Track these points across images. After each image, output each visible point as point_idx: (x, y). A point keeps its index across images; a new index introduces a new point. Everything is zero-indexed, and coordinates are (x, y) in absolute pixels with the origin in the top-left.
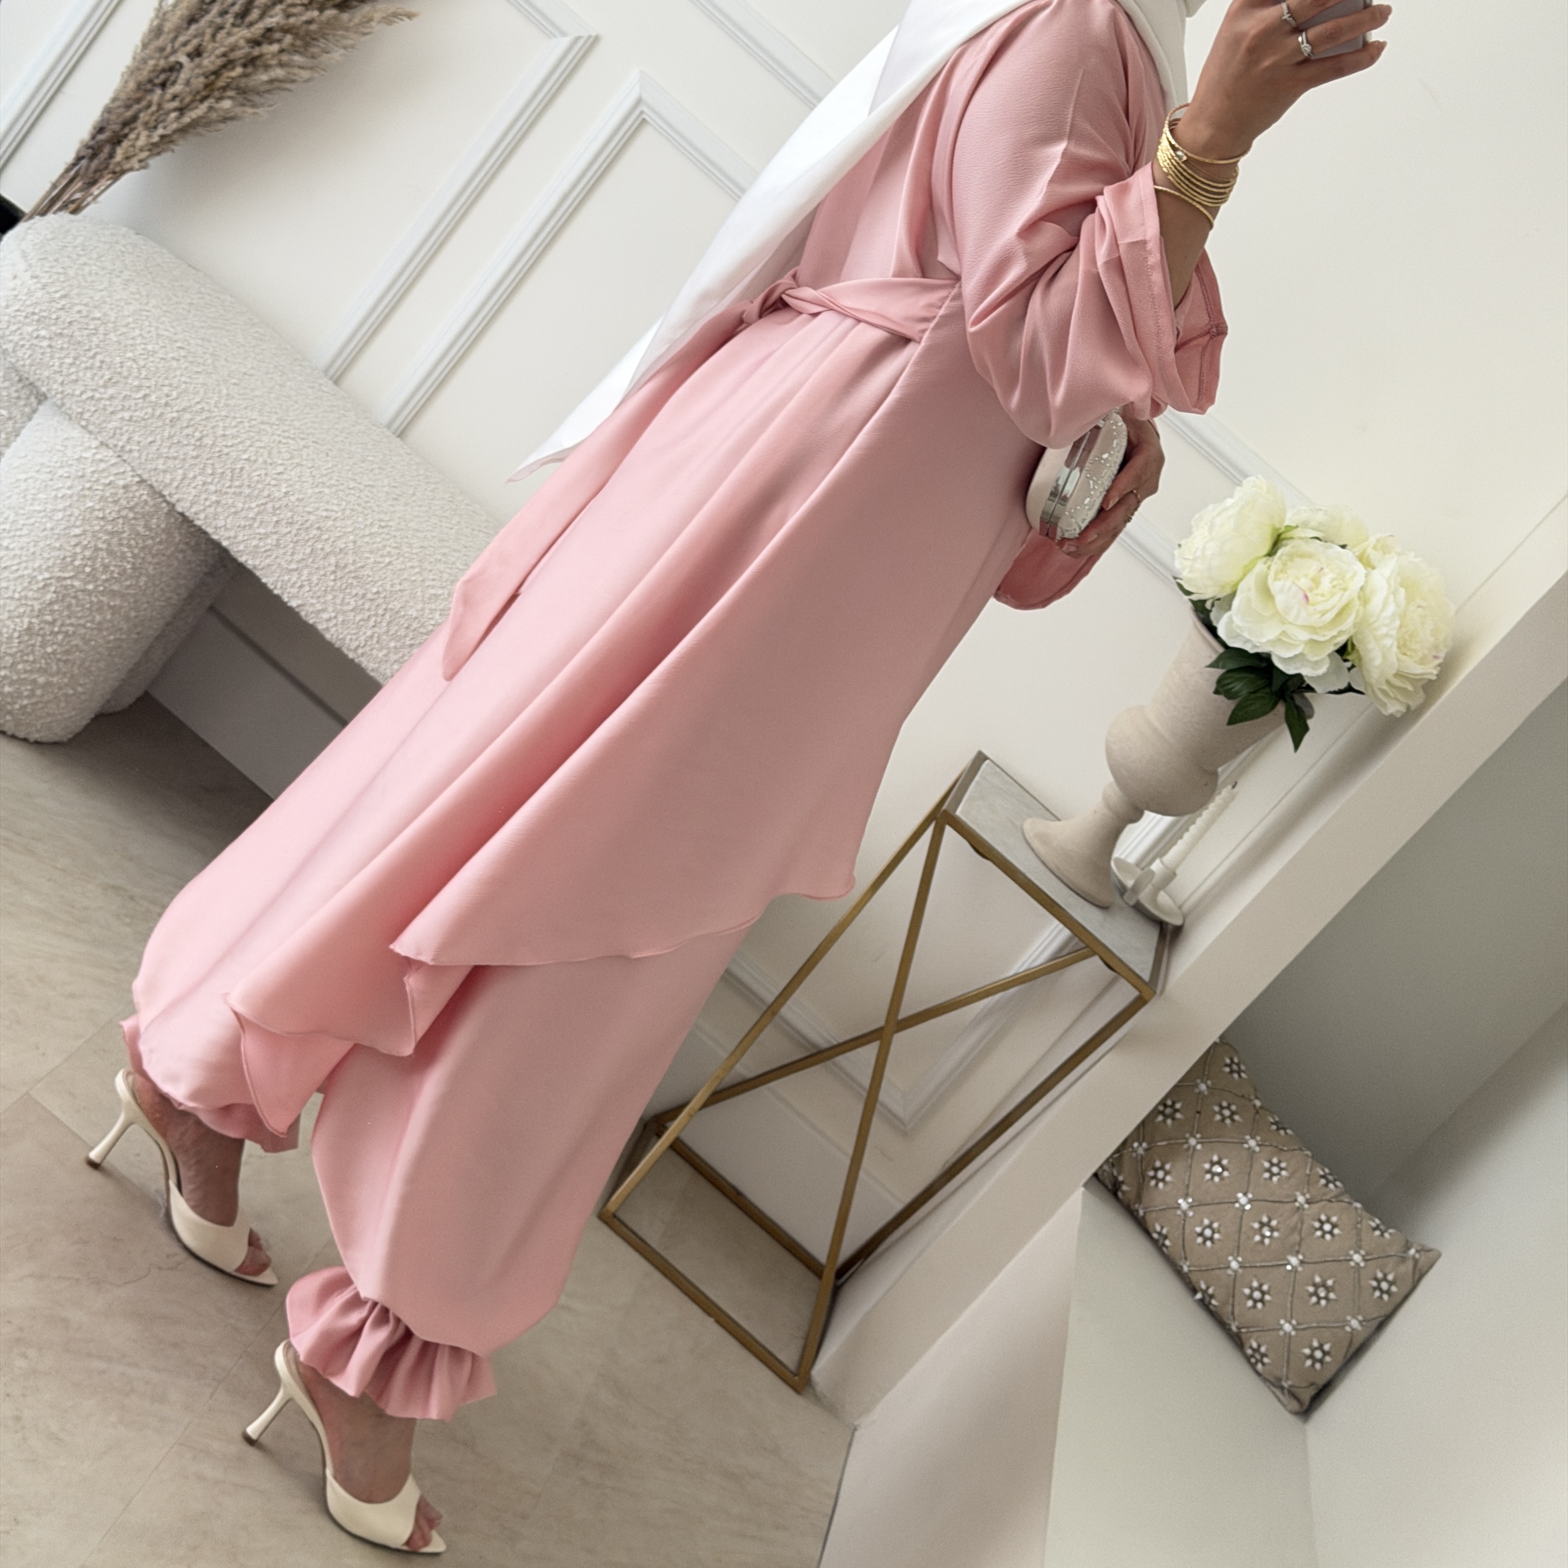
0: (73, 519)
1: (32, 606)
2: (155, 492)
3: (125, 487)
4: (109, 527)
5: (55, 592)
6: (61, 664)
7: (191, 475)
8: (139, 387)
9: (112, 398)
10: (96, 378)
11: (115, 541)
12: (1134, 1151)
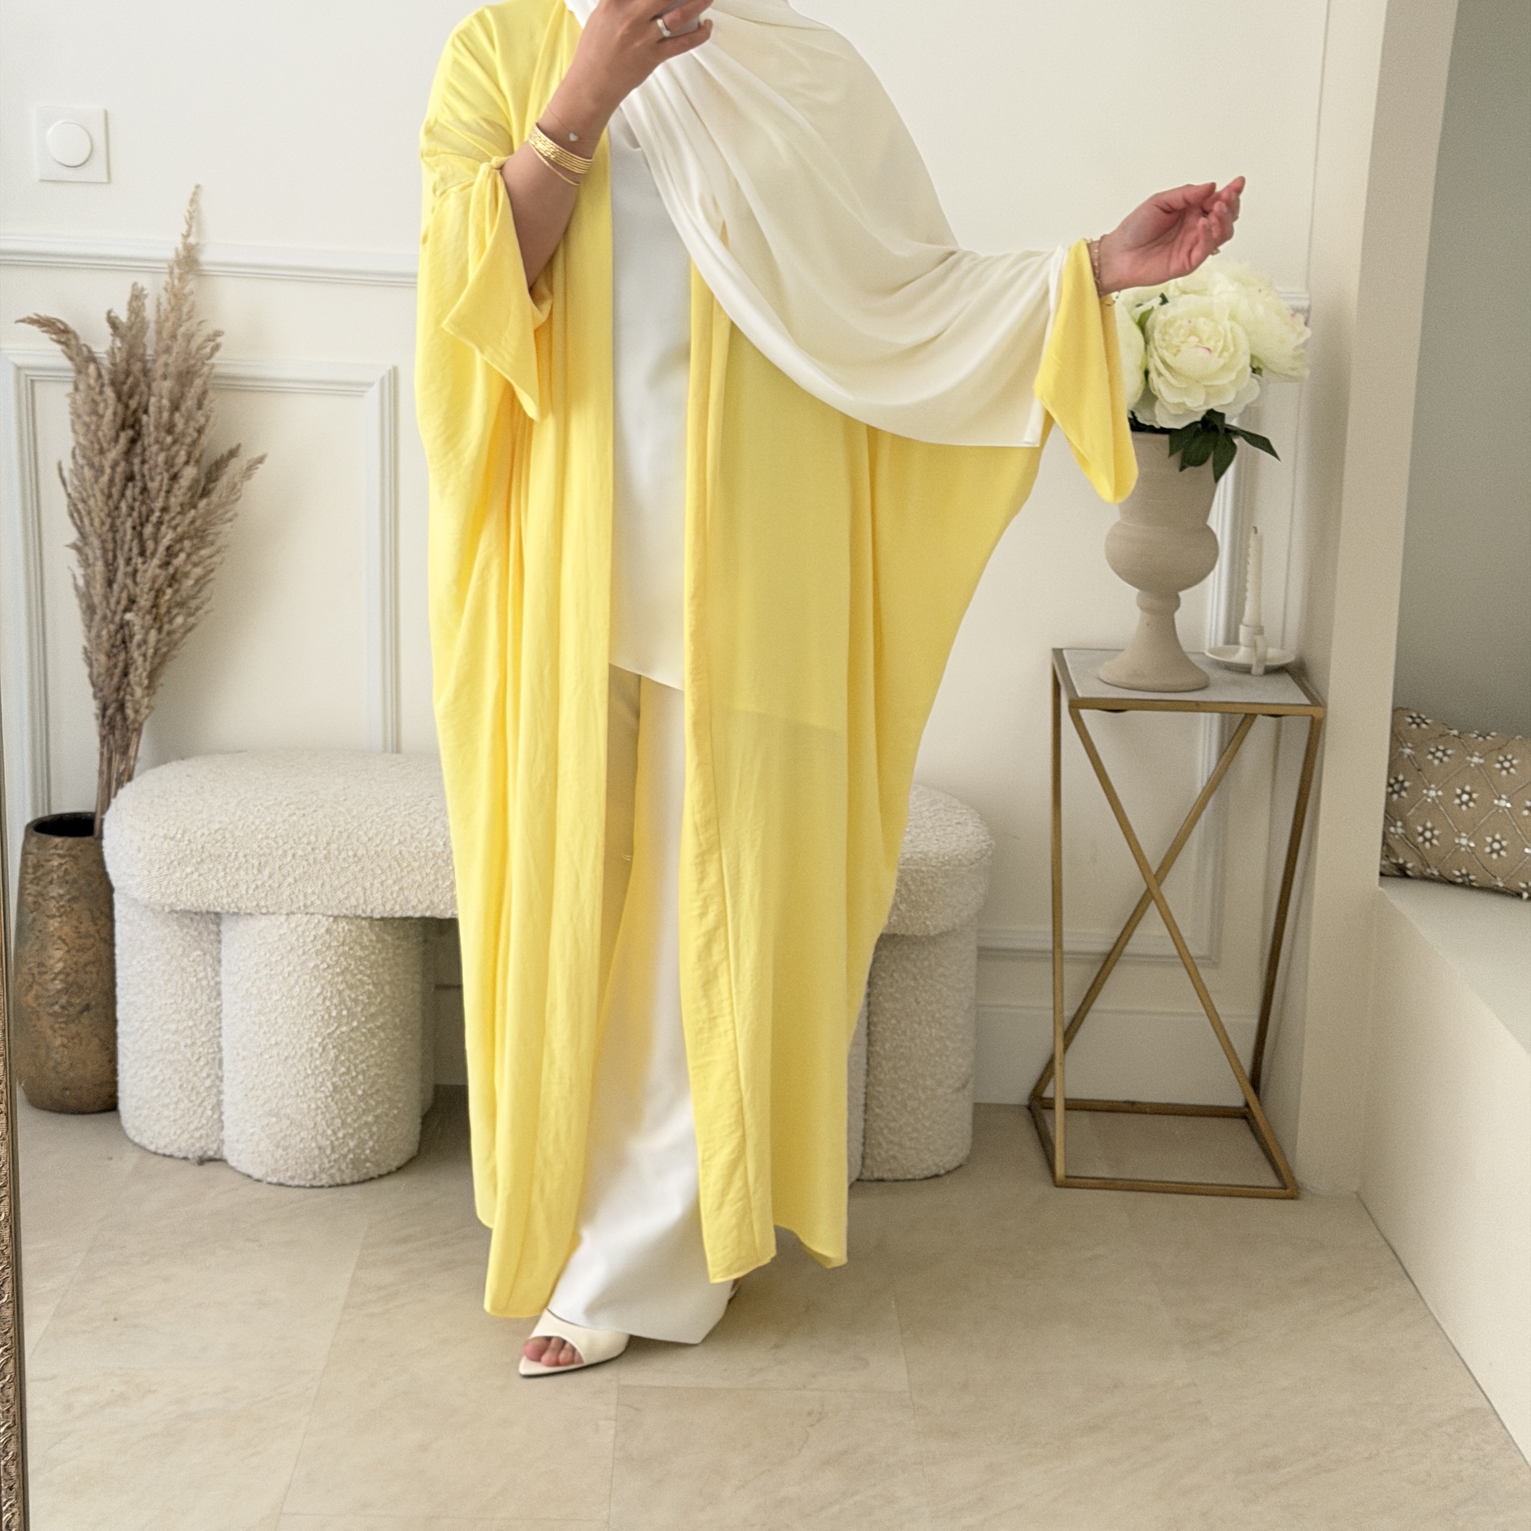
0: (308, 984)
1: (325, 1070)
2: (351, 918)
3: (328, 931)
4: (338, 970)
5: (334, 1047)
6: (374, 1096)
7: (368, 885)
8: (285, 852)
9: (270, 877)
10: (250, 871)
11: (348, 977)
12: (1394, 834)
